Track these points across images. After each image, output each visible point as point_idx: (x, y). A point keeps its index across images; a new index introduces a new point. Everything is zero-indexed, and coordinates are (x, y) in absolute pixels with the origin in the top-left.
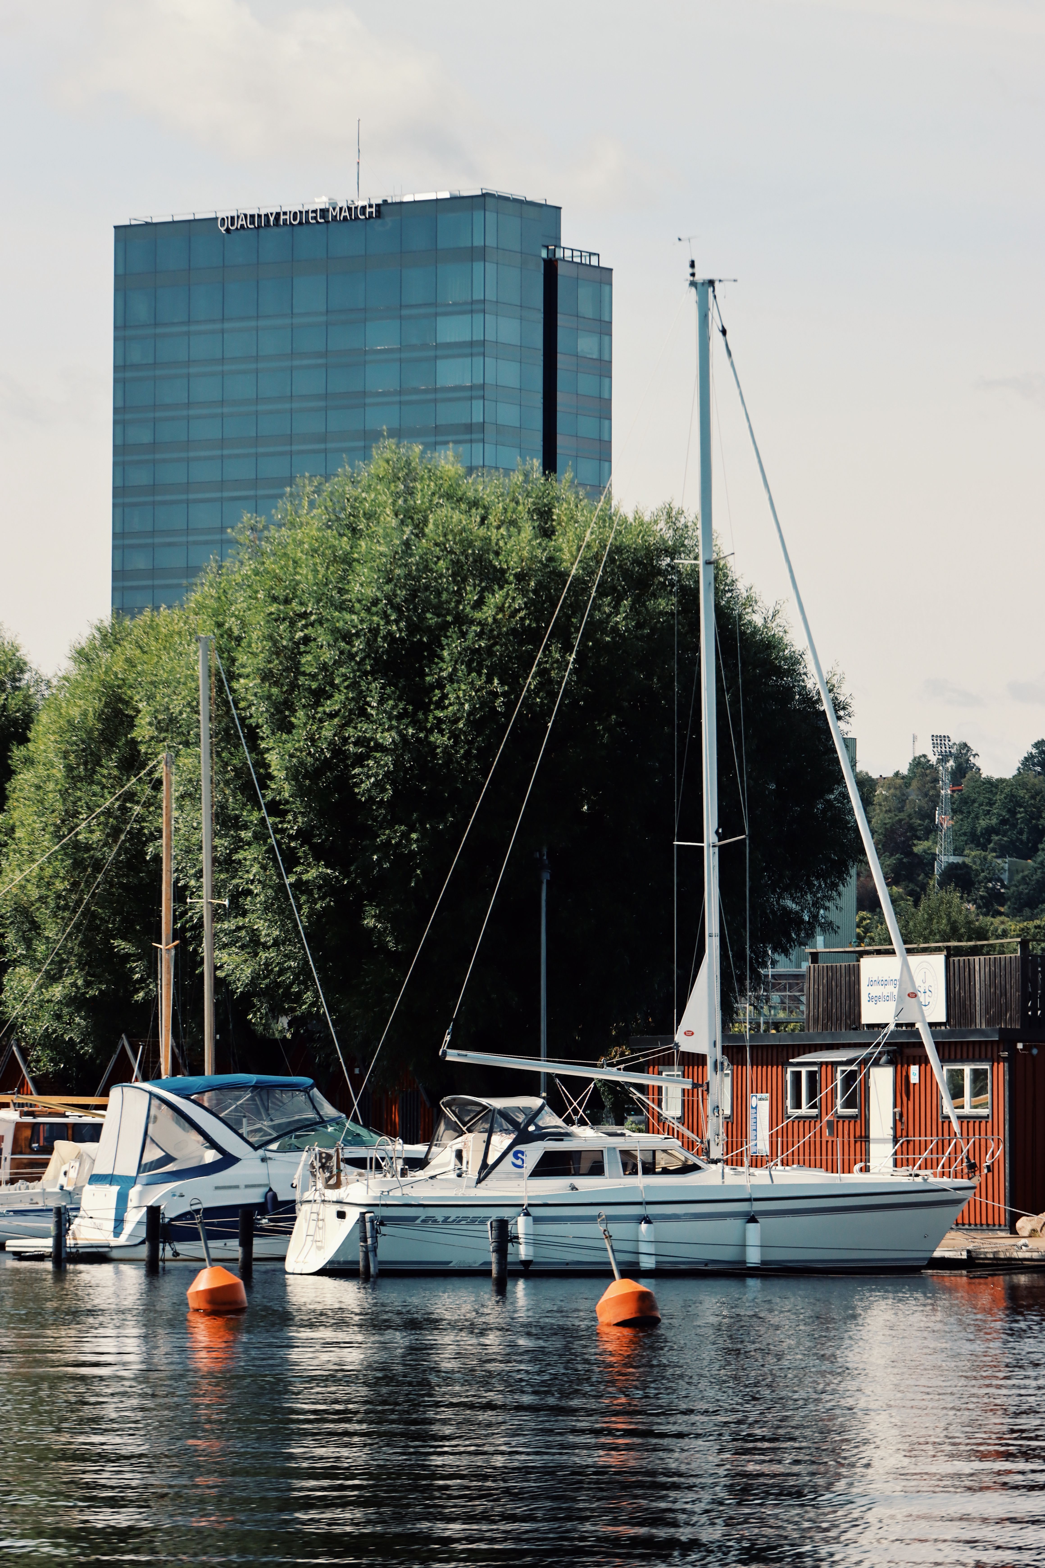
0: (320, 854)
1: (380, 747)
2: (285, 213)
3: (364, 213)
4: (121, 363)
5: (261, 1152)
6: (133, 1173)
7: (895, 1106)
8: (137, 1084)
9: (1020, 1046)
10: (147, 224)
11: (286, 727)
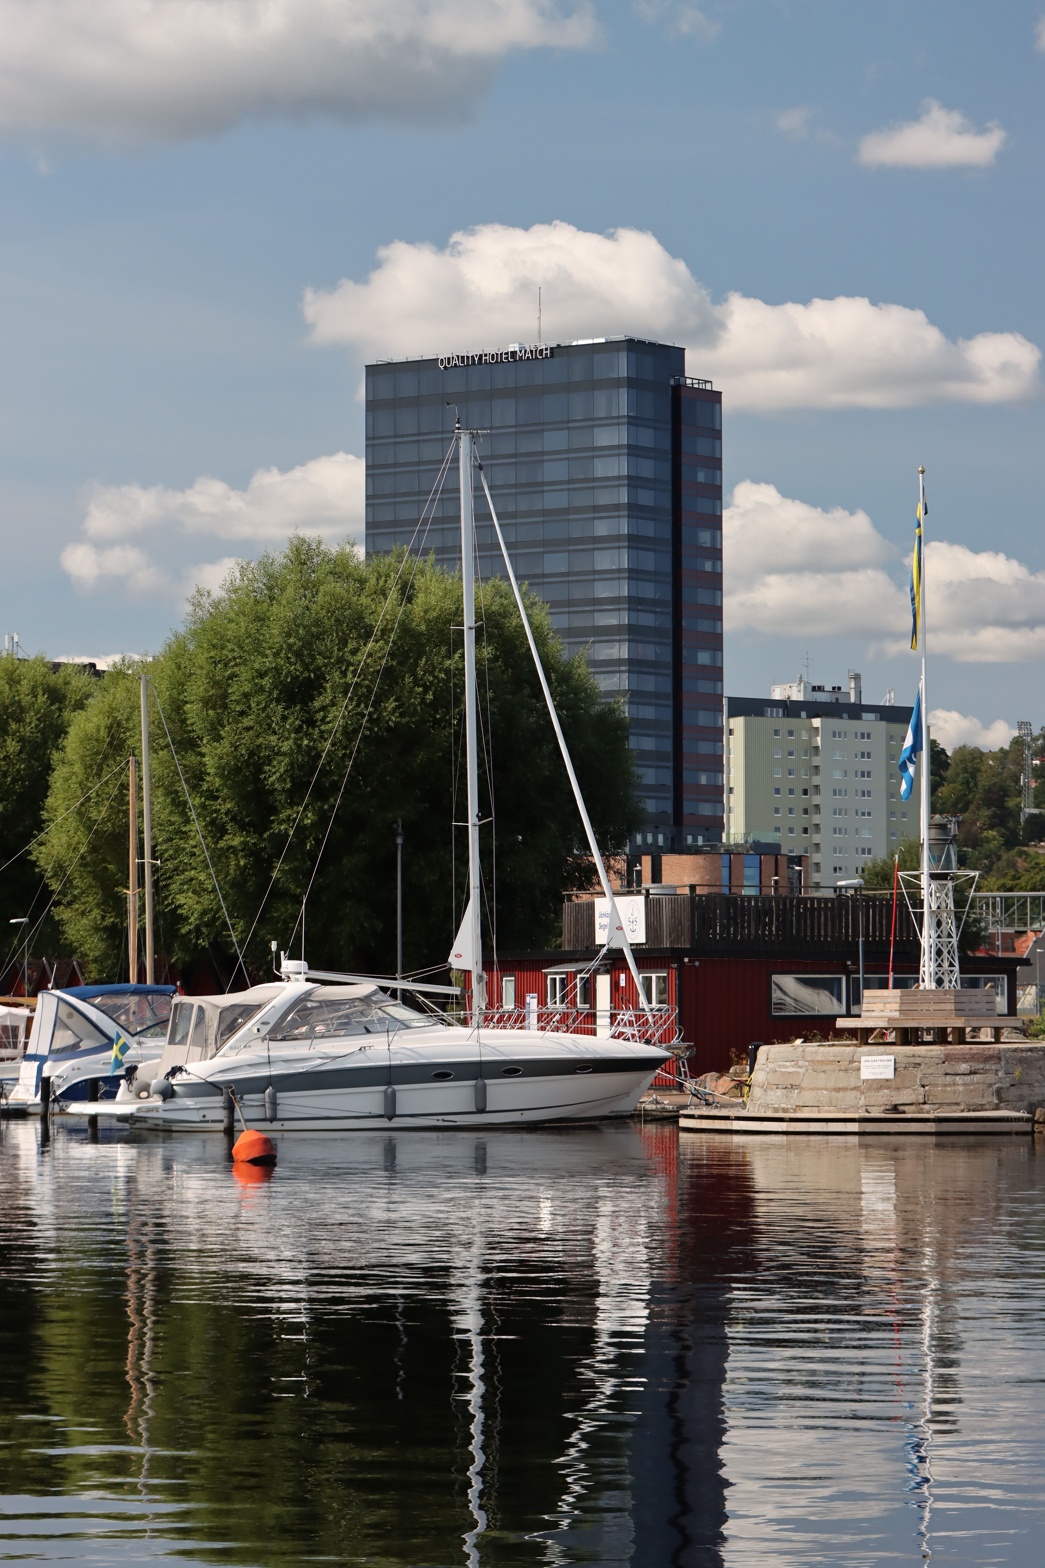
0: (242, 827)
1: (279, 753)
2: (486, 355)
3: (541, 354)
4: (370, 463)
5: (136, 1038)
6: (46, 1054)
7: (611, 1003)
8: (53, 991)
9: (686, 960)
10: (389, 364)
11: (218, 738)
